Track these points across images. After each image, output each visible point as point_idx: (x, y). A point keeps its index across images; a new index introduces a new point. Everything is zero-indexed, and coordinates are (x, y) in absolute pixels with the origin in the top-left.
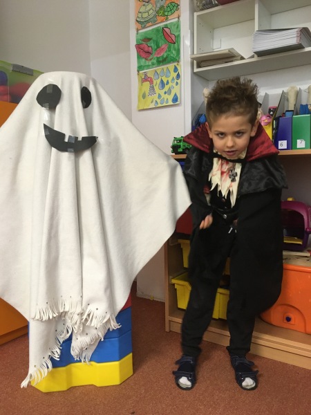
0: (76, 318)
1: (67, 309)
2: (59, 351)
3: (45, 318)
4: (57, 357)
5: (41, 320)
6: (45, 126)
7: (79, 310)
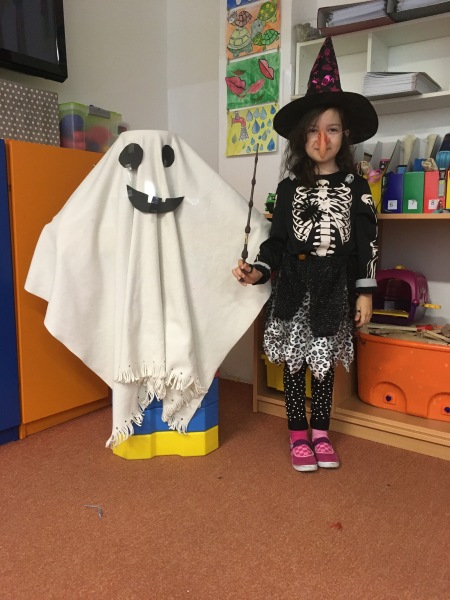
0: (159, 383)
1: (149, 374)
2: (141, 418)
3: (128, 380)
4: (139, 423)
5: (123, 383)
6: (129, 188)
7: (162, 374)
